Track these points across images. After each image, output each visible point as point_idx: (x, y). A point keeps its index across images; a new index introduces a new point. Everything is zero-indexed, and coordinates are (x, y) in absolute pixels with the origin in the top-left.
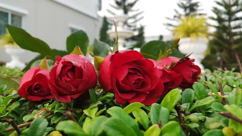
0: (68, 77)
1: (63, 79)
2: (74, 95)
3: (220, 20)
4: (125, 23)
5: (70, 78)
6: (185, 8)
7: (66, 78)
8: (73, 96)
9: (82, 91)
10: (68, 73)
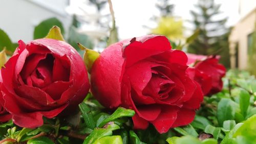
0: (39, 76)
1: (29, 80)
2: (49, 110)
3: (197, 23)
4: (98, 22)
5: (43, 78)
6: (161, 9)
7: (34, 78)
8: (48, 113)
9: (65, 104)
10: (39, 69)
